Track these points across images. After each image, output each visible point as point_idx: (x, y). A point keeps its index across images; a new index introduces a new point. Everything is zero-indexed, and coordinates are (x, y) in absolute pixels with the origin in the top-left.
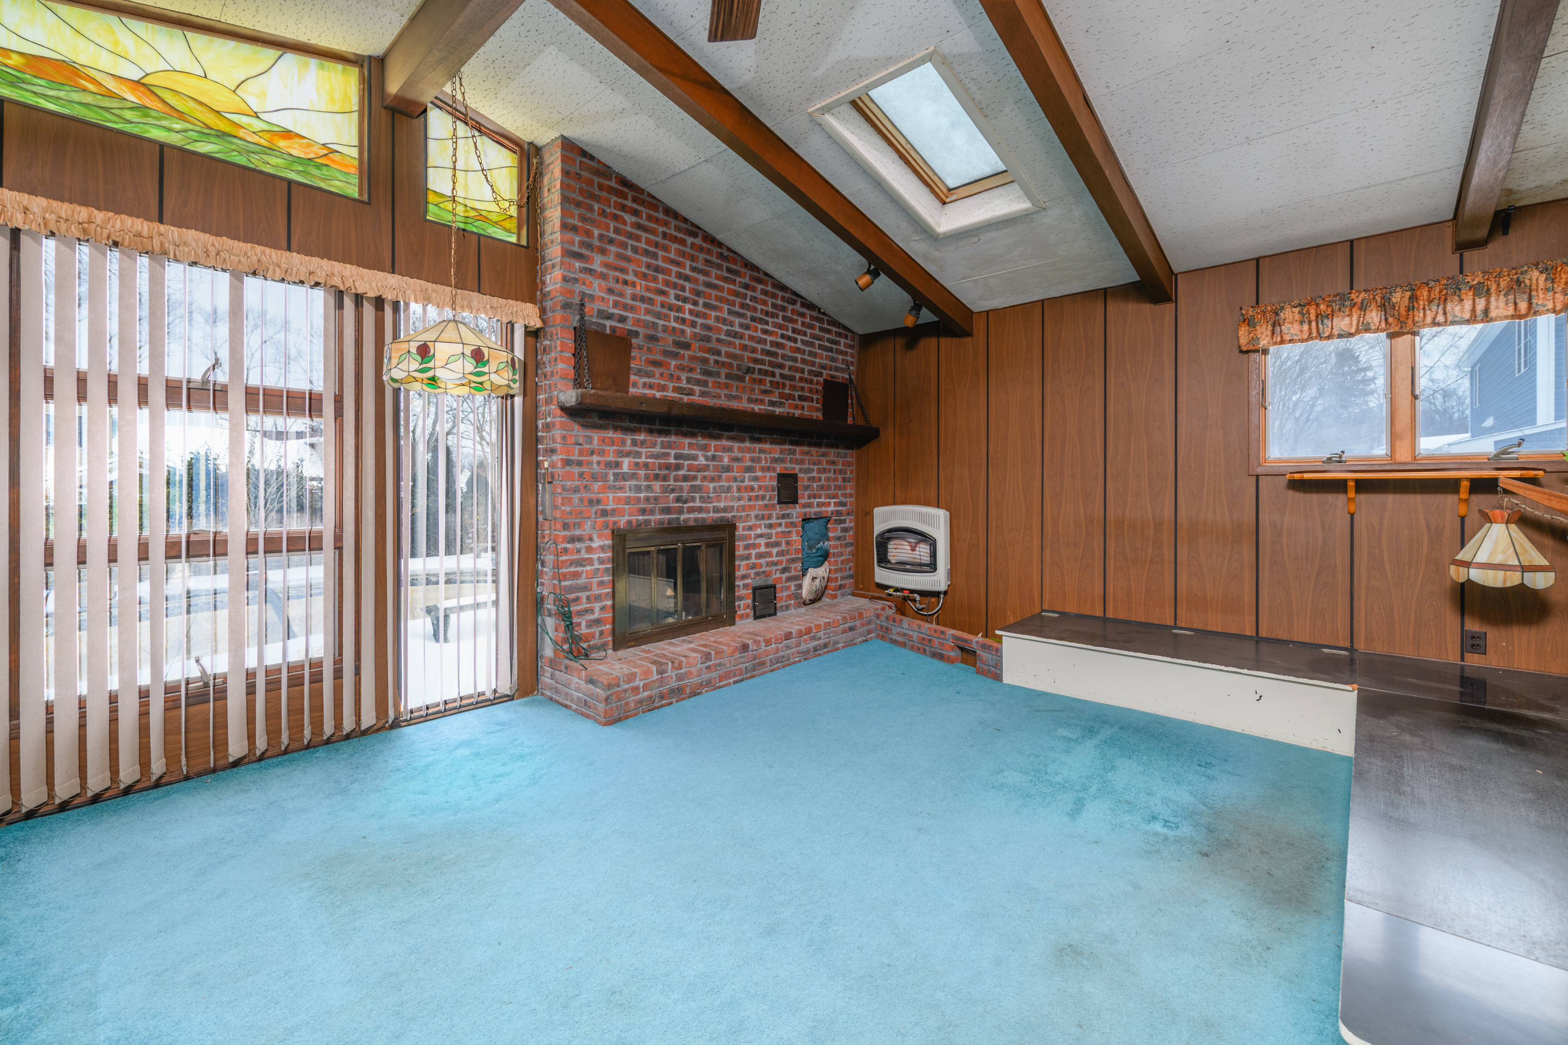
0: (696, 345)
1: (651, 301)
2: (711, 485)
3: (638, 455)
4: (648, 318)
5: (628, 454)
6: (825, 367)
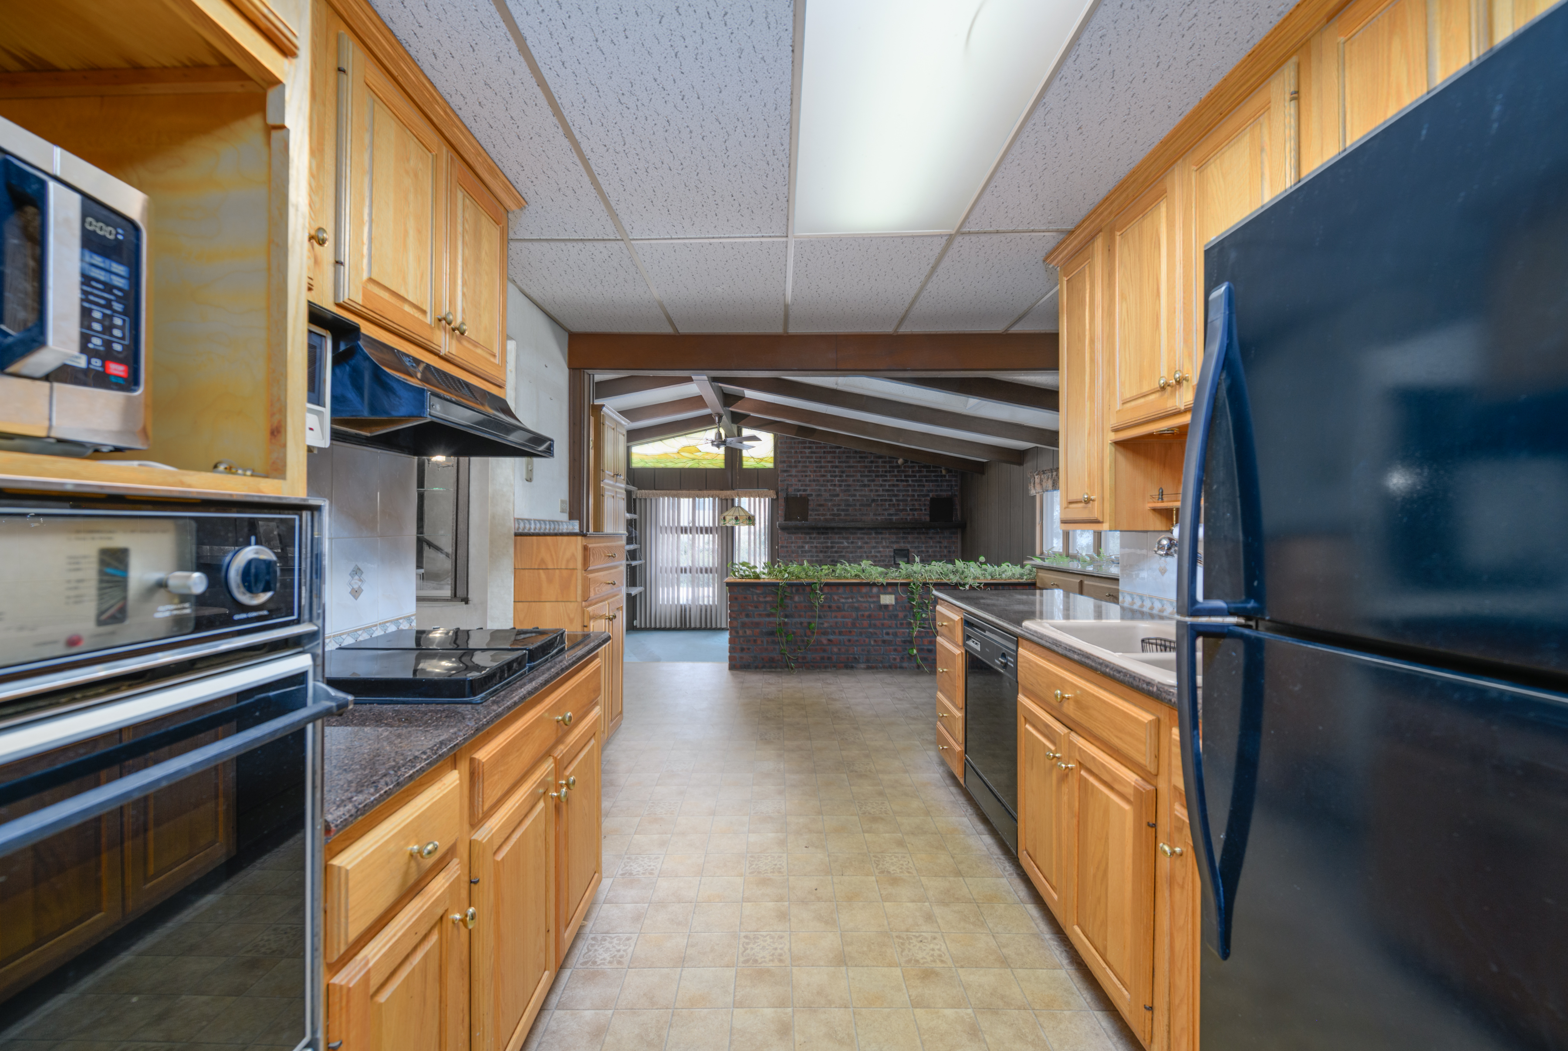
0: (841, 494)
1: (818, 481)
2: (851, 555)
3: (813, 543)
4: (817, 488)
5: (807, 543)
6: (931, 491)
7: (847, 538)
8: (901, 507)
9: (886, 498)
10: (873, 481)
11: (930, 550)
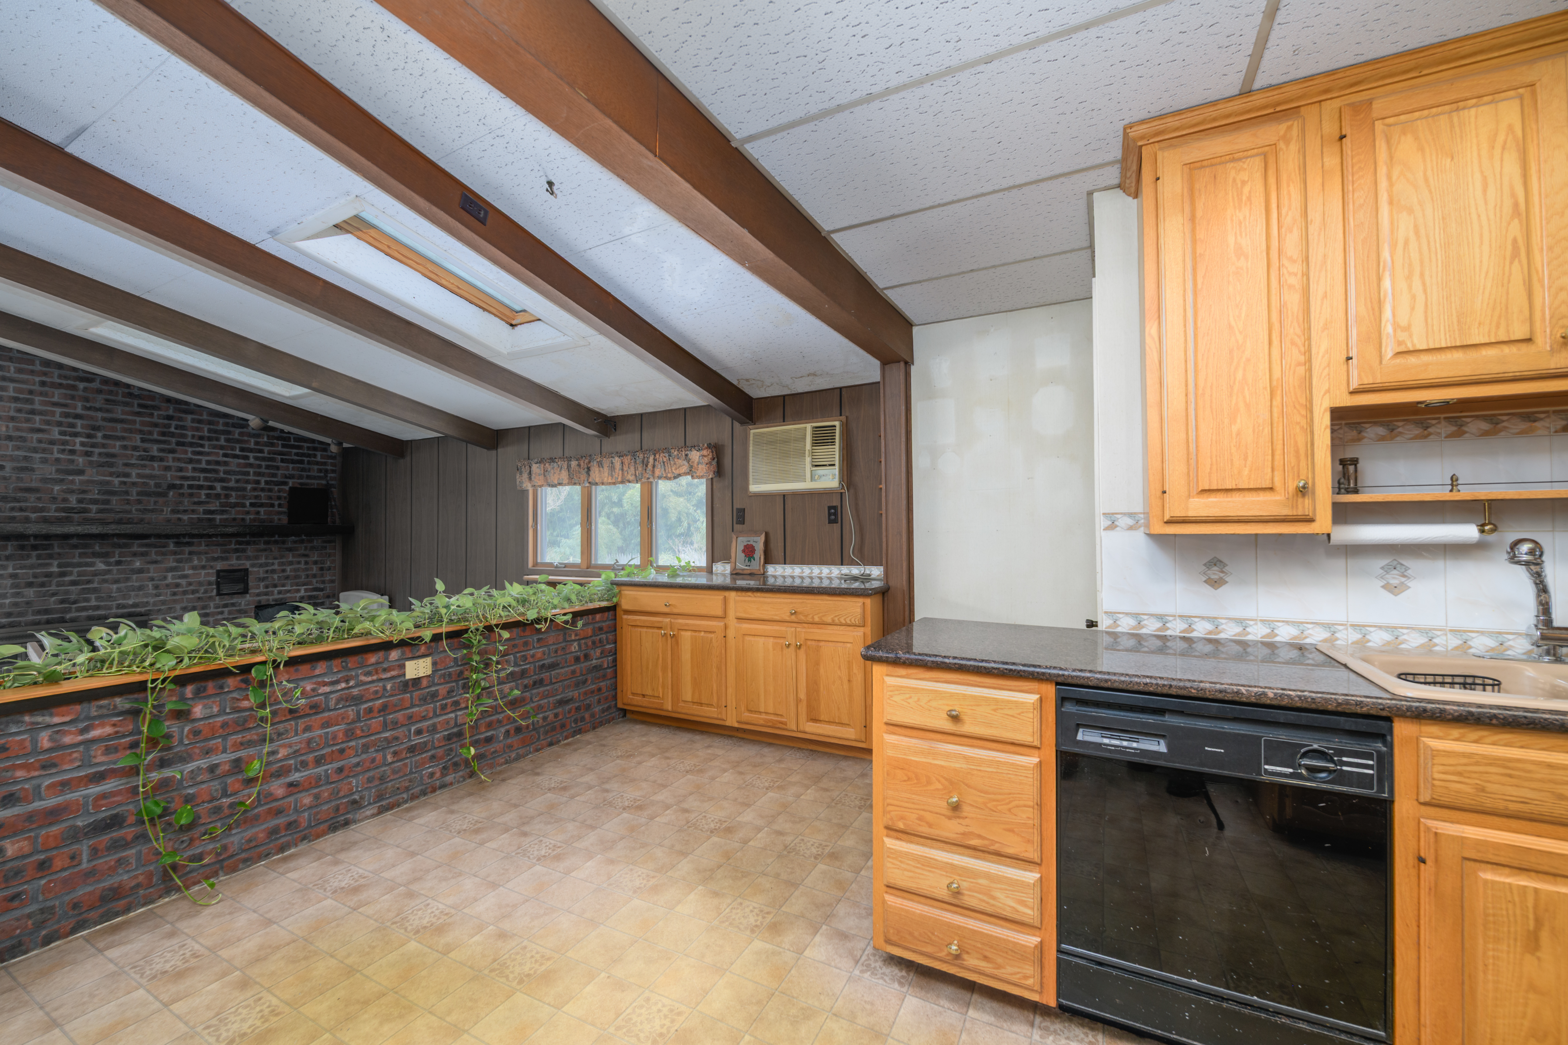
0: (92, 470)
4: (18, 453)
6: (291, 477)
7: (106, 555)
8: (232, 500)
9: (201, 483)
10: (172, 451)
11: (288, 568)
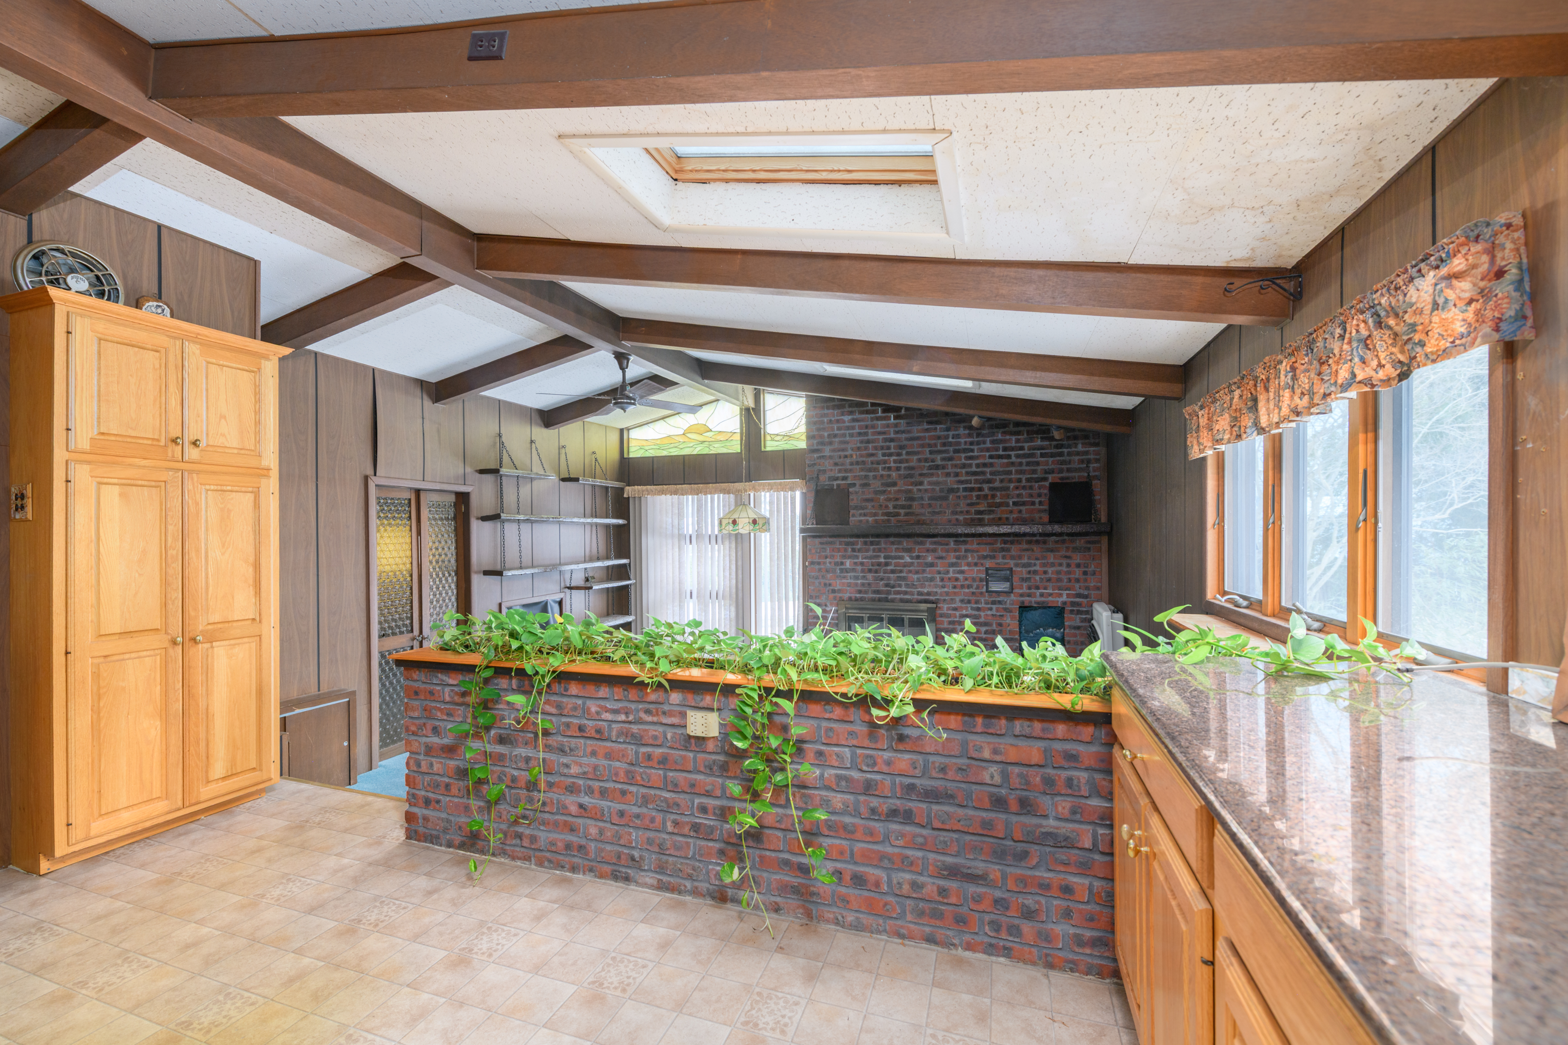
0: (900, 483)
1: (864, 463)
2: (915, 576)
3: (857, 557)
4: (861, 473)
5: (850, 557)
6: (1052, 472)
7: (910, 550)
8: (998, 500)
9: (972, 485)
11: (1050, 570)
